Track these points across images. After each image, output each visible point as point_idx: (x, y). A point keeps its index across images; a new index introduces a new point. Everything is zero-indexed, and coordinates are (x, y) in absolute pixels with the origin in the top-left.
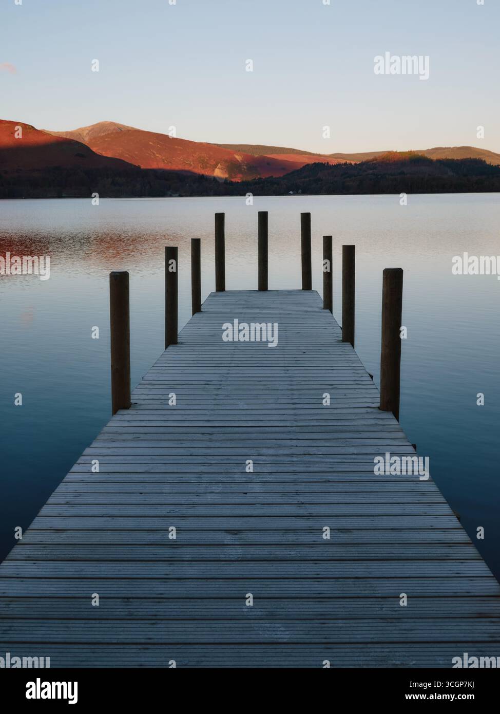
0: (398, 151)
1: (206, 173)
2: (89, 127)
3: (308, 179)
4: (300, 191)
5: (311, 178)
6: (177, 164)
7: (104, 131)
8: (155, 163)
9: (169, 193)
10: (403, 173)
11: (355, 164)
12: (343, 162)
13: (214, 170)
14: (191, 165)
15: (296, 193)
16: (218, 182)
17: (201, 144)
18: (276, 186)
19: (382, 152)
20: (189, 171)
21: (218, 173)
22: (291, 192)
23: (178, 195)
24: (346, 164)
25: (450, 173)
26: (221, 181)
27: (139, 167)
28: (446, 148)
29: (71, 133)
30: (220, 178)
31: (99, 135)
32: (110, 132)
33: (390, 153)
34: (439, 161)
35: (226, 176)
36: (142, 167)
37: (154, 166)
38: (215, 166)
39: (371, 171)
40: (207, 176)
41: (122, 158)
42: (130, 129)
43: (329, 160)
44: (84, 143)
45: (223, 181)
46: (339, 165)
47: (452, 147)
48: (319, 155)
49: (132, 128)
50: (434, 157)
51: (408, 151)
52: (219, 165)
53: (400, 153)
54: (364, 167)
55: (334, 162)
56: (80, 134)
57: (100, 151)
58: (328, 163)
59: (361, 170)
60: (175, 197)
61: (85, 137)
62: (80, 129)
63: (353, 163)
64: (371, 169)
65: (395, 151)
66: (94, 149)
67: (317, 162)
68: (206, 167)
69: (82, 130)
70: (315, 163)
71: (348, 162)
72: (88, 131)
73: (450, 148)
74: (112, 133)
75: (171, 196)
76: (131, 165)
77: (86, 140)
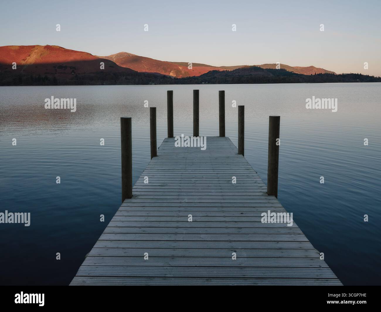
0: (249, 65)
1: (166, 74)
2: (116, 54)
3: (210, 77)
4: (207, 82)
5: (212, 77)
6: (153, 71)
7: (122, 56)
8: (144, 70)
9: (150, 83)
10: (251, 75)
11: (231, 71)
12: (225, 70)
13: (170, 73)
14: (160, 71)
15: (205, 83)
16: (171, 78)
17: (164, 62)
18: (196, 80)
19: (242, 66)
20: (159, 74)
21: (172, 74)
22: (203, 83)
23: (154, 84)
24: (226, 71)
25: (271, 75)
26: (173, 78)
27: (137, 72)
28: (269, 64)
29: (108, 57)
30: (173, 77)
31: (120, 58)
32: (124, 57)
33: (246, 66)
34: (266, 69)
35: (175, 76)
36: (139, 71)
37: (144, 71)
38: (170, 71)
39: (238, 74)
40: (167, 76)
41: (130, 68)
42: (133, 55)
43: (219, 69)
44: (113, 61)
45: (174, 78)
46: (223, 71)
47: (272, 64)
48: (215, 67)
49: (134, 55)
50: (264, 68)
51: (253, 65)
52: (172, 71)
53: (250, 66)
54: (234, 72)
55: (221, 70)
56: (111, 57)
57: (120, 65)
58: (219, 70)
59: (233, 73)
60: (153, 85)
61: (114, 59)
62: (111, 55)
63: (230, 70)
64: (238, 73)
65: (247, 65)
66: (118, 64)
67: (214, 70)
68: (166, 72)
69: (113, 55)
70: (213, 70)
71: (228, 70)
72: (115, 56)
73: (271, 64)
74: (126, 57)
75: (151, 84)
76: (134, 71)
77: (114, 60)
